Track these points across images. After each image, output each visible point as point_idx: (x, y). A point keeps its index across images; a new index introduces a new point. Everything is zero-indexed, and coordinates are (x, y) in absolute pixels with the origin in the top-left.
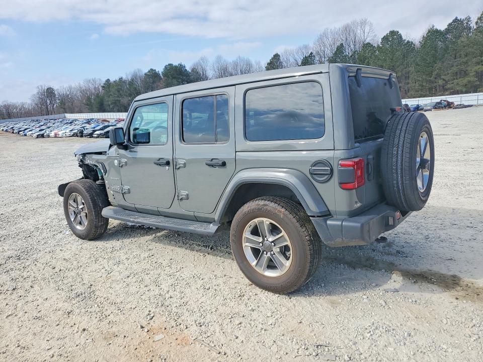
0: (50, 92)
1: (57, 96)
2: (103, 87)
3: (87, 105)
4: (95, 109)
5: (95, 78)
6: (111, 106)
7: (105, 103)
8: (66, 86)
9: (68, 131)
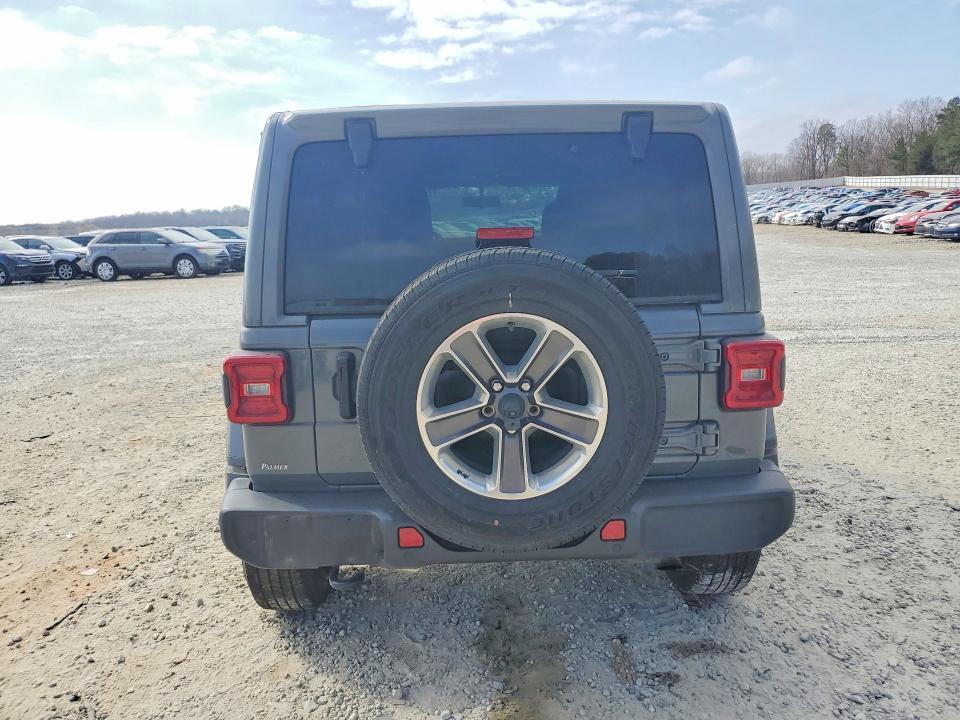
0: (826, 133)
1: (838, 141)
2: (940, 117)
3: (895, 158)
4: (909, 167)
5: (928, 98)
6: (948, 161)
7: (936, 153)
8: (862, 117)
9: (799, 214)
